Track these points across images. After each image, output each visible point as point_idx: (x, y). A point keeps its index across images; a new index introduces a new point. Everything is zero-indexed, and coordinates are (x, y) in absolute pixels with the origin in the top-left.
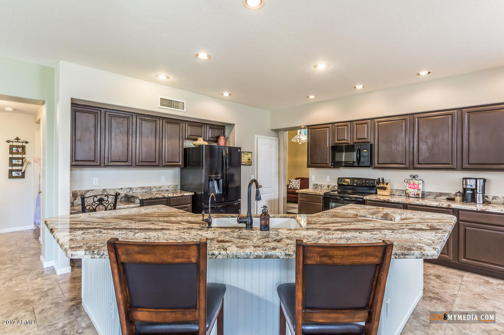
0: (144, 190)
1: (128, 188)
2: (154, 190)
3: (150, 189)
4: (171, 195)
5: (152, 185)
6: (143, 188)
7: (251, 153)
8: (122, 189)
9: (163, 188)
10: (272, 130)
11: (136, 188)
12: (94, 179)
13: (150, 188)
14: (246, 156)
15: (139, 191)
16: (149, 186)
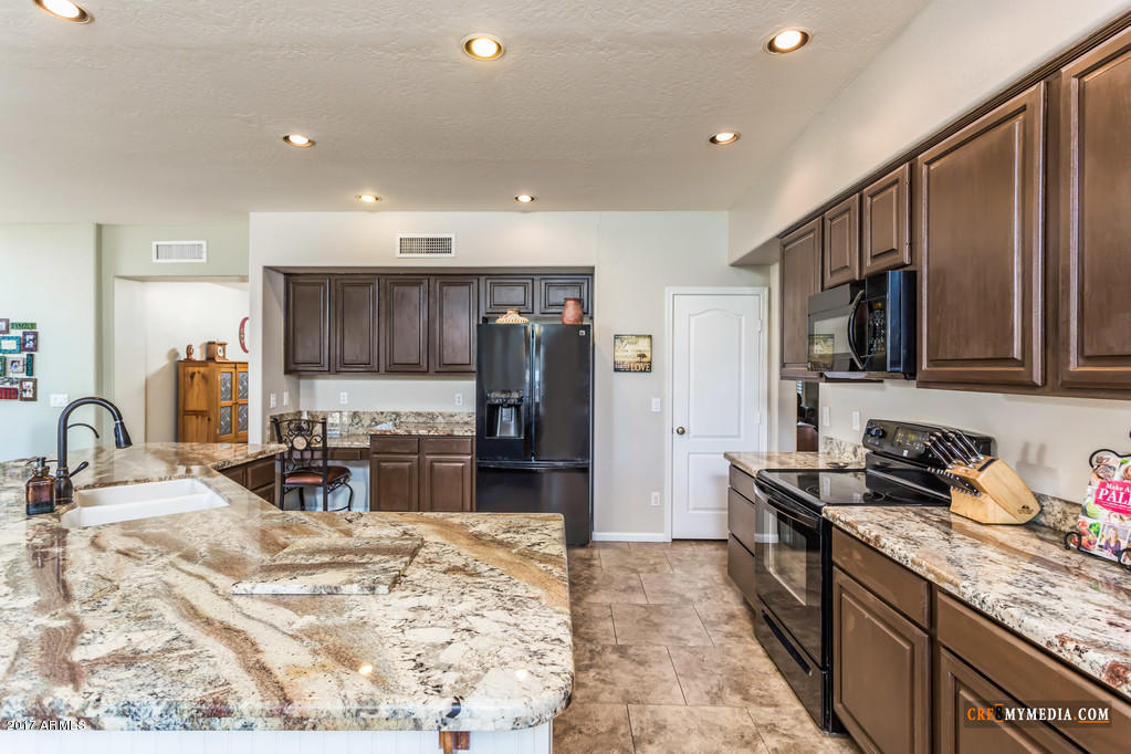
0: (421, 420)
1: (394, 413)
2: (440, 419)
3: (433, 419)
4: (423, 432)
5: (436, 409)
6: (419, 414)
7: (650, 337)
8: (382, 413)
9: (457, 418)
10: (734, 265)
11: (406, 414)
12: (342, 394)
13: (432, 416)
14: (629, 347)
15: (411, 419)
16: (430, 411)
